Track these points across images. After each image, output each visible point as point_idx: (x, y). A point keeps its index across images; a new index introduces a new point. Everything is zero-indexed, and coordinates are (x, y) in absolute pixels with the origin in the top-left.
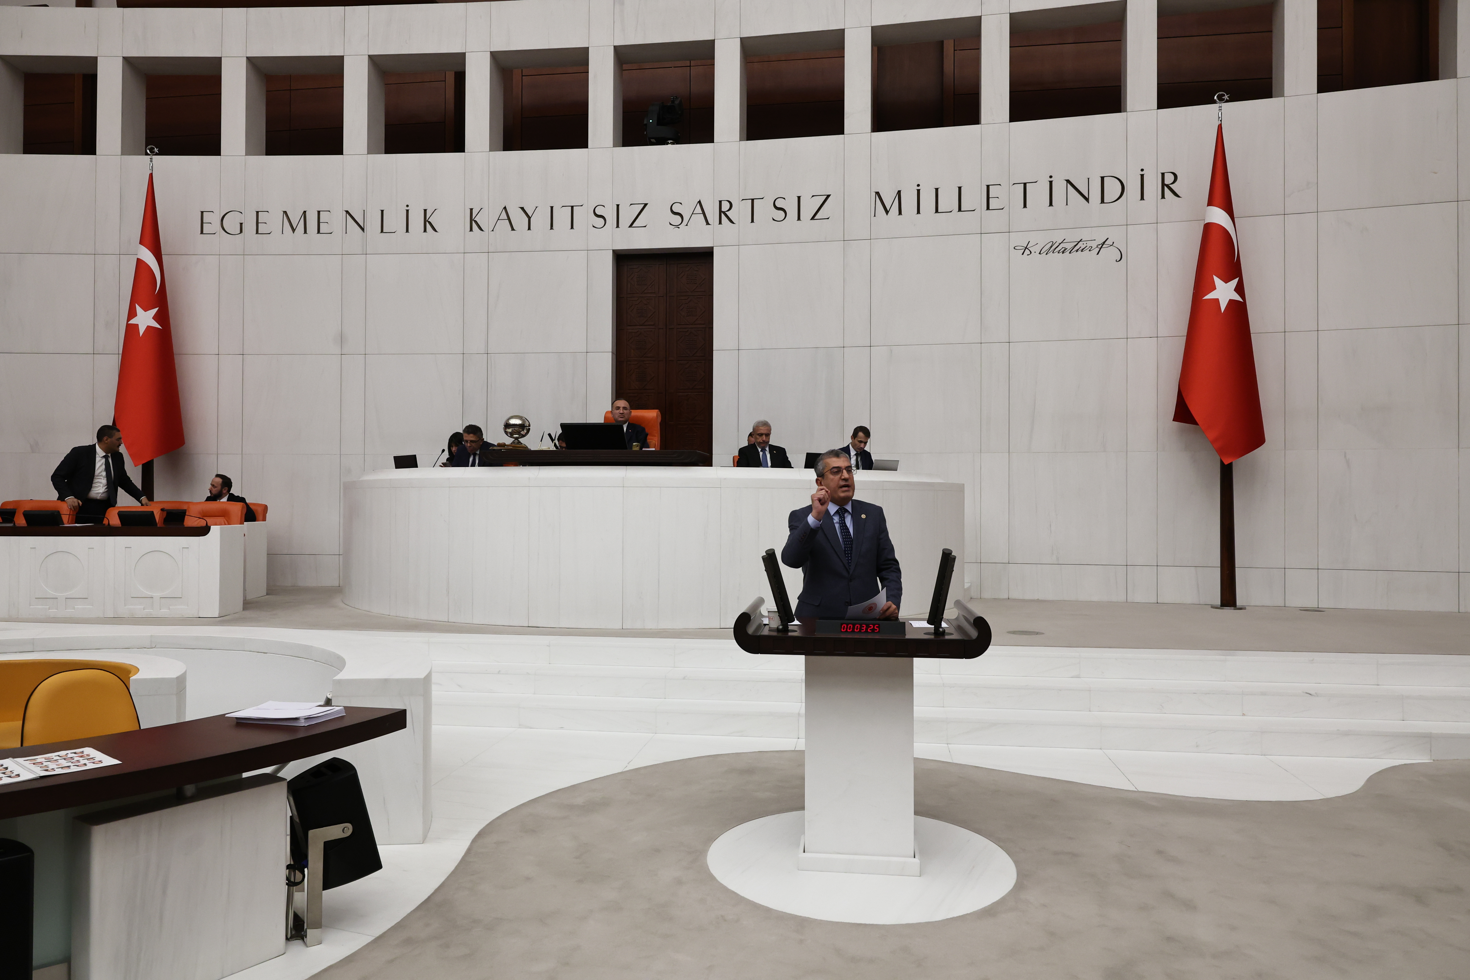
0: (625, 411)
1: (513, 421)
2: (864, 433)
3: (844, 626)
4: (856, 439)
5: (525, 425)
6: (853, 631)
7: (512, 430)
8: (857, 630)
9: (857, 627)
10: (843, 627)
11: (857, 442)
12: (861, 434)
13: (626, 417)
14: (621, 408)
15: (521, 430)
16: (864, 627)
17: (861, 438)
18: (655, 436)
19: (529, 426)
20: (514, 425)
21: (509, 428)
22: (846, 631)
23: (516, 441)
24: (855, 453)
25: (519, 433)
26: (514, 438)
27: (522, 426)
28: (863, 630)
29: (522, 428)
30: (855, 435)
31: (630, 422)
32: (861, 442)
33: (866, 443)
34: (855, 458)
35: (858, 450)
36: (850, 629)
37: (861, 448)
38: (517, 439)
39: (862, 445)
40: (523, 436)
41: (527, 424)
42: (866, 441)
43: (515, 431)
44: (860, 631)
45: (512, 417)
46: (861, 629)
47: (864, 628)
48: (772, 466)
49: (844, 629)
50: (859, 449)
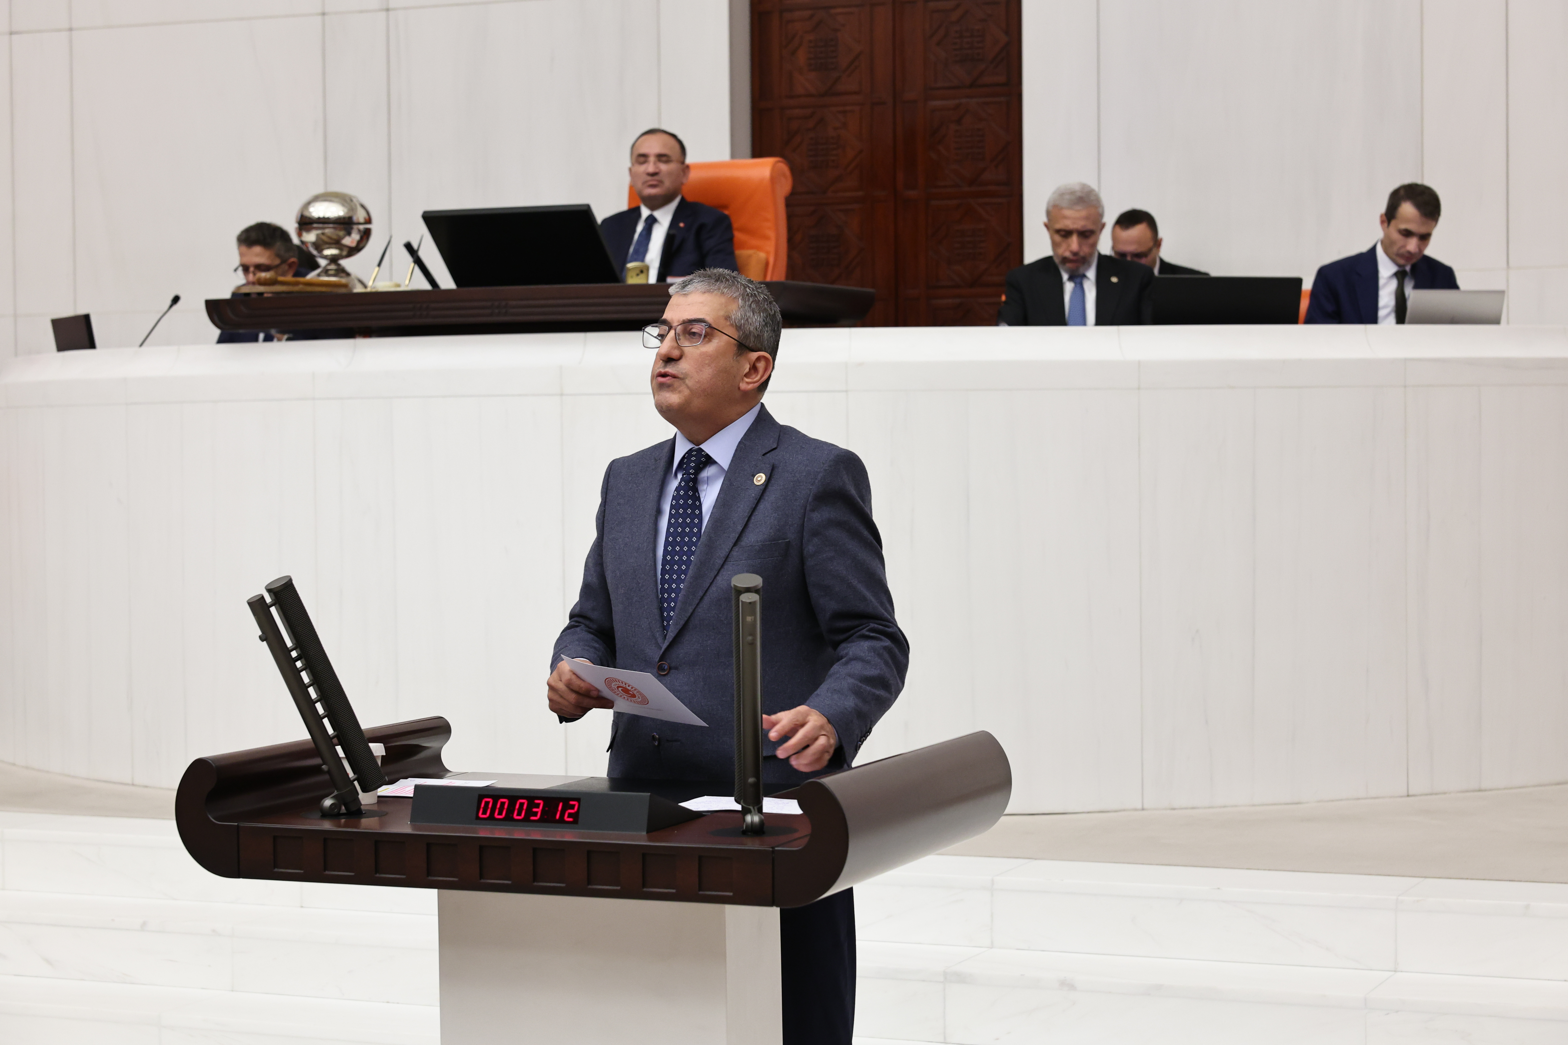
0: (664, 167)
1: (319, 210)
2: (1418, 206)
3: (487, 803)
4: (1393, 223)
5: (355, 219)
6: (509, 818)
7: (318, 236)
8: (519, 814)
9: (522, 805)
10: (483, 805)
11: (1396, 236)
12: (1407, 209)
13: (668, 183)
14: (652, 159)
15: (341, 233)
16: (538, 806)
17: (1407, 220)
18: (766, 238)
19: (369, 221)
20: (324, 221)
21: (308, 230)
22: (491, 818)
23: (333, 267)
24: (1393, 269)
25: (337, 243)
26: (325, 257)
27: (345, 224)
28: (535, 814)
29: (345, 229)
30: (1390, 215)
31: (689, 199)
32: (1407, 234)
33: (1425, 238)
34: (1394, 284)
35: (1402, 262)
36: (500, 813)
37: (1409, 252)
38: (334, 260)
39: (1412, 245)
40: (353, 251)
41: (360, 216)
42: (1423, 230)
43: (324, 238)
44: (526, 820)
45: (317, 199)
46: (530, 813)
47: (539, 810)
48: (1102, 320)
49: (484, 813)
50: (1401, 256)
